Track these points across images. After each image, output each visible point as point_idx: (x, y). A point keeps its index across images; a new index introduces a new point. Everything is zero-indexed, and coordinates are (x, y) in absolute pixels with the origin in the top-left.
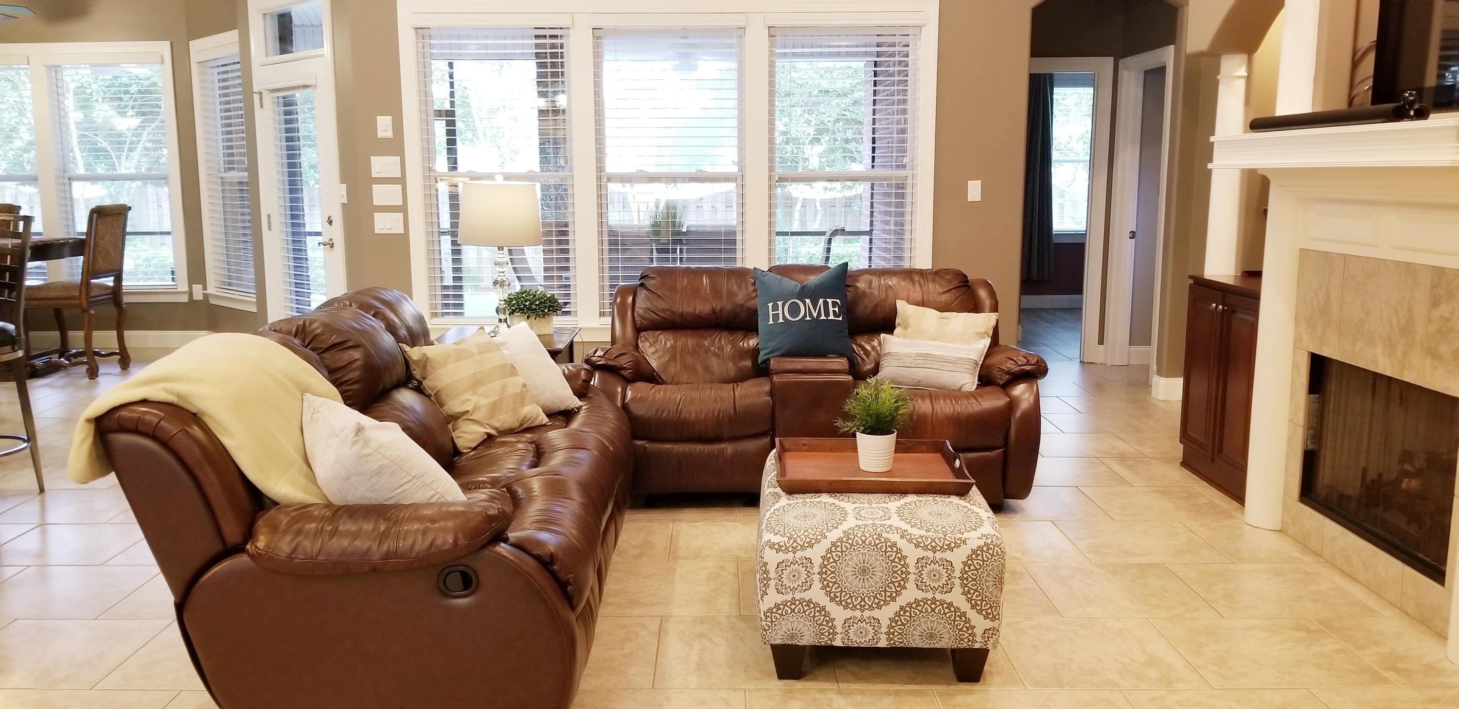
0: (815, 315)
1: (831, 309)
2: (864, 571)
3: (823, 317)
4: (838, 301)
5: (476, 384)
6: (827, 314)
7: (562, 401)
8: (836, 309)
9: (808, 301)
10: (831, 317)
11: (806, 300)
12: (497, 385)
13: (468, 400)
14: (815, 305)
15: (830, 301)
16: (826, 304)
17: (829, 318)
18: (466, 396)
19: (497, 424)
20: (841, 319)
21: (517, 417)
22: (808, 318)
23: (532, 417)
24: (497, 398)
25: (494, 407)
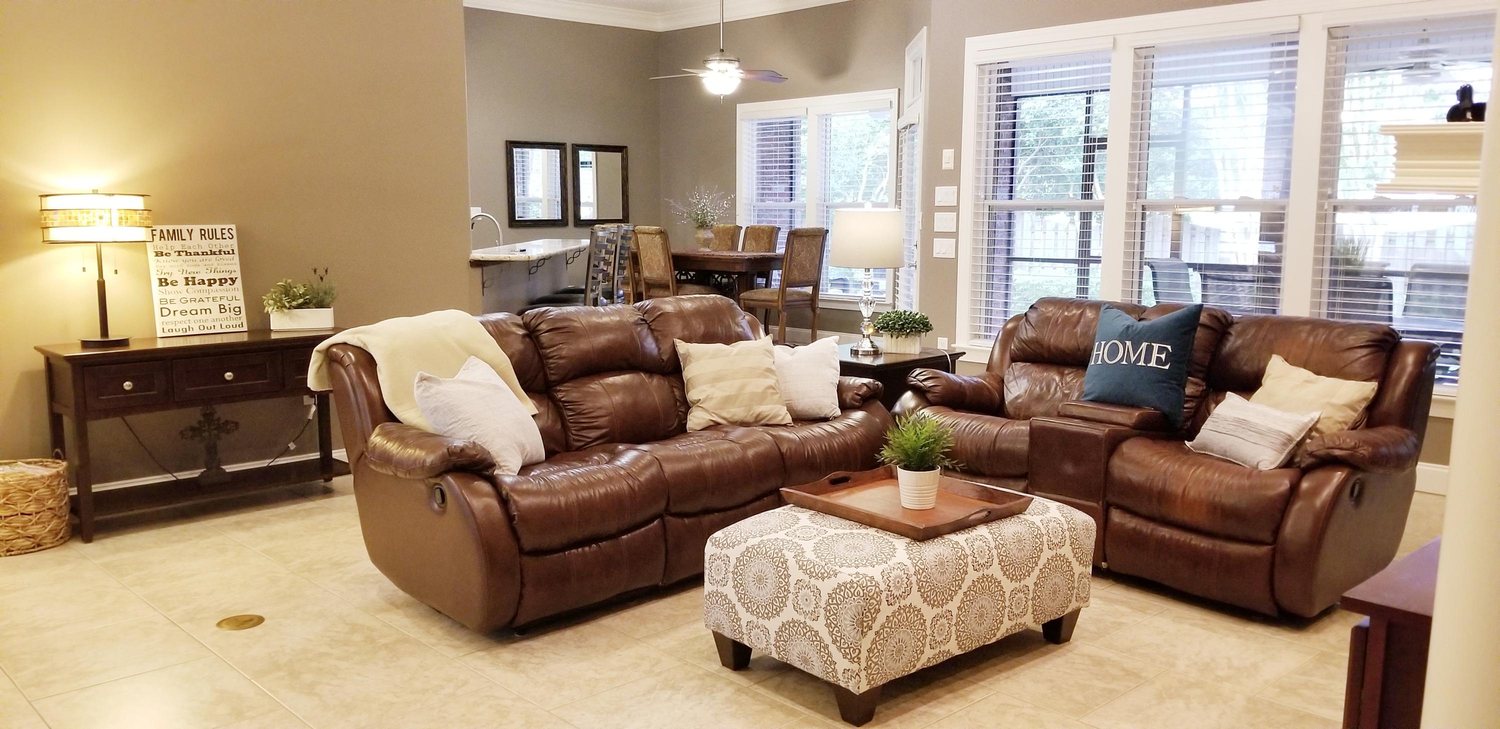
0: (1133, 359)
1: (1155, 354)
2: (760, 580)
3: (1141, 363)
4: (1169, 347)
5: (717, 379)
6: (1148, 359)
7: (820, 408)
8: (1163, 356)
9: (1128, 343)
10: (1153, 364)
11: (1127, 342)
12: (737, 383)
13: (704, 391)
14: (1136, 348)
15: (1156, 346)
16: (1149, 349)
17: (1149, 365)
18: (704, 387)
19: (725, 415)
20: (1167, 367)
21: (751, 413)
22: (1124, 363)
23: (768, 415)
24: (732, 393)
25: (728, 401)
